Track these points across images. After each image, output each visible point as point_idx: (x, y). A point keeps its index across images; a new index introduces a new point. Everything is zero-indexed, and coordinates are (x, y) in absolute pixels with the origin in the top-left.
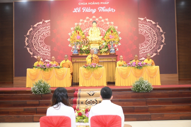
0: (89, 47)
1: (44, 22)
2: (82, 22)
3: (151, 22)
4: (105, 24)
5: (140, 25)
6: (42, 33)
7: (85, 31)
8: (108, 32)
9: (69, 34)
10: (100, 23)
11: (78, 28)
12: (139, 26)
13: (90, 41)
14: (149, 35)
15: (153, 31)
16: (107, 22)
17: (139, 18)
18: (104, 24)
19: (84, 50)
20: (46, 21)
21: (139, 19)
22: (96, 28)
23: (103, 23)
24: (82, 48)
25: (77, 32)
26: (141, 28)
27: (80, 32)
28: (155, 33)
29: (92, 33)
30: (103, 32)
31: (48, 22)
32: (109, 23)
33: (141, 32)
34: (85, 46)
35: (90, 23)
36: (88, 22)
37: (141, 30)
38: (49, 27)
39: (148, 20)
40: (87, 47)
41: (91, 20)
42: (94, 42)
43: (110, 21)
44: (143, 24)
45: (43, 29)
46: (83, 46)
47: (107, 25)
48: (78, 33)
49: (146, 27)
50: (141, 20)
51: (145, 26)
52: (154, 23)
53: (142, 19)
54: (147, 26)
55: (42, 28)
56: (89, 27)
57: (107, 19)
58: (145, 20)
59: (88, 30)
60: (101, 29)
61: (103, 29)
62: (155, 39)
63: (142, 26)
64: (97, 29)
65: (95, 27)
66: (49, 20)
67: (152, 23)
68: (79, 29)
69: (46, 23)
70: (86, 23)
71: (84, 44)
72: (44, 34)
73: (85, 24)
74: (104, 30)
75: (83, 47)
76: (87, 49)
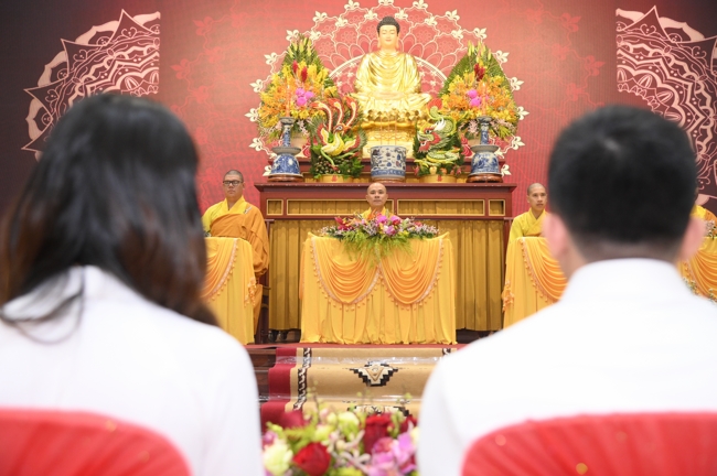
0: (358, 143)
1: (127, 24)
2: (323, 27)
3: (680, 31)
4: (444, 38)
5: (626, 47)
6: (118, 77)
7: (339, 74)
8: (461, 75)
9: (257, 86)
10: (414, 31)
11: (302, 50)
12: (619, 52)
13: (366, 113)
14: (672, 100)
15: (690, 78)
16: (455, 29)
17: (619, 12)
18: (439, 40)
19: (332, 157)
20: (140, 19)
21: (621, 18)
22: (394, 53)
23: (434, 33)
24: (323, 145)
25: (295, 68)
26: (627, 64)
27: (312, 69)
28: (702, 90)
29: (378, 78)
30: (429, 77)
31: (148, 24)
32: (464, 35)
33: (631, 84)
34: (338, 139)
35: (362, 31)
36: (353, 29)
37: (629, 75)
38: (150, 51)
39: (665, 23)
40: (351, 143)
41: (371, 15)
42: (385, 120)
43: (466, 23)
44: (641, 41)
45: (121, 58)
46: (325, 134)
47: (454, 43)
48: (304, 75)
49: (657, 55)
50: (629, 21)
51: (652, 51)
52: (696, 36)
53: (636, 16)
54: (662, 52)
55: (116, 54)
56: (357, 53)
57: (453, 15)
58: (651, 20)
59: (353, 65)
60: (421, 62)
61: (433, 62)
62: (702, 117)
63: (635, 50)
64: (402, 57)
65: (388, 47)
66: (157, 15)
67: (687, 37)
68: (309, 54)
69: (139, 28)
70: (342, 30)
71: (334, 124)
72: (127, 82)
73: (338, 39)
74: (436, 71)
75: (325, 140)
76: (350, 150)
